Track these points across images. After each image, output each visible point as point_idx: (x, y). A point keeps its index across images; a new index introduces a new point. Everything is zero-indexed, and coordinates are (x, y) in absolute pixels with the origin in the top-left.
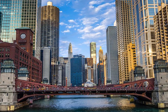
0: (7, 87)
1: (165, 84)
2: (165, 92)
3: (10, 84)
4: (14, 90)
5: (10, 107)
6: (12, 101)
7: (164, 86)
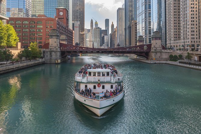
0: (54, 48)
1: (158, 48)
2: (158, 53)
3: (57, 46)
4: (59, 50)
5: (57, 61)
6: (58, 57)
7: (157, 49)
